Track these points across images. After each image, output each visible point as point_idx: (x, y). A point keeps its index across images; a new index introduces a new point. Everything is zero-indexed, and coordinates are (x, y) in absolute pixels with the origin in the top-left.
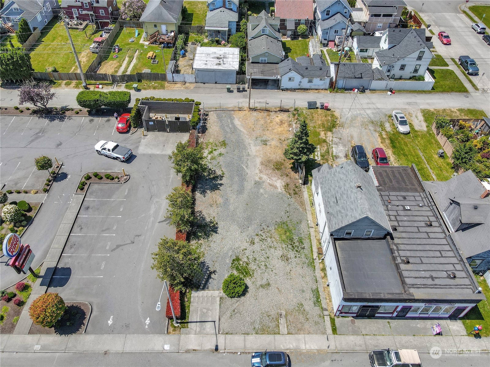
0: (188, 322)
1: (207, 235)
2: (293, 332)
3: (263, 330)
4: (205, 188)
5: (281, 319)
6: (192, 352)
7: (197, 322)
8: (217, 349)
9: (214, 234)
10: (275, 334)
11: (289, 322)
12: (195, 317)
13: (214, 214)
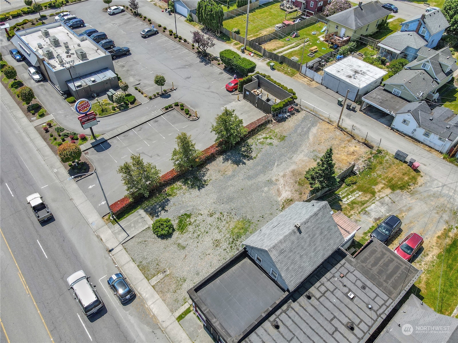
0: (117, 222)
1: (193, 186)
2: (156, 289)
3: (143, 268)
4: (231, 158)
5: (162, 274)
6: (99, 239)
7: (121, 227)
8: (110, 251)
9: (197, 189)
10: (146, 278)
11: (163, 281)
12: (124, 223)
13: (214, 178)
